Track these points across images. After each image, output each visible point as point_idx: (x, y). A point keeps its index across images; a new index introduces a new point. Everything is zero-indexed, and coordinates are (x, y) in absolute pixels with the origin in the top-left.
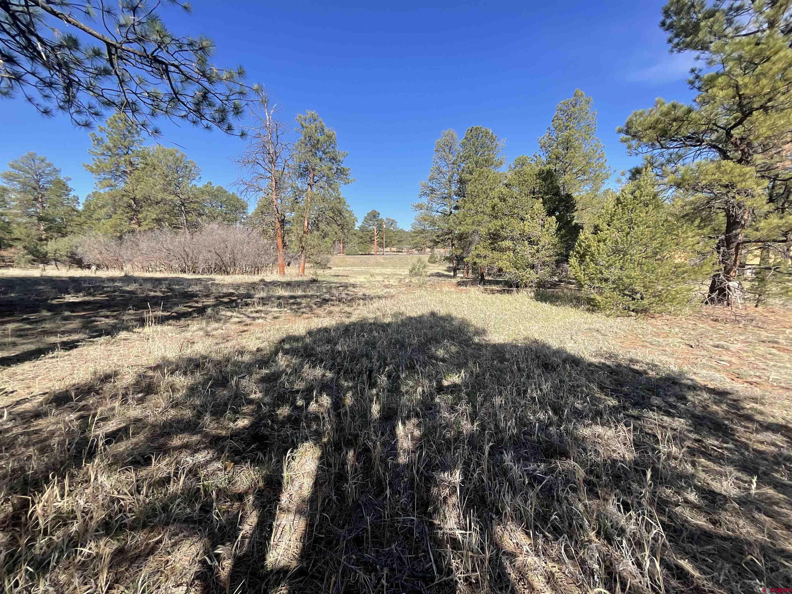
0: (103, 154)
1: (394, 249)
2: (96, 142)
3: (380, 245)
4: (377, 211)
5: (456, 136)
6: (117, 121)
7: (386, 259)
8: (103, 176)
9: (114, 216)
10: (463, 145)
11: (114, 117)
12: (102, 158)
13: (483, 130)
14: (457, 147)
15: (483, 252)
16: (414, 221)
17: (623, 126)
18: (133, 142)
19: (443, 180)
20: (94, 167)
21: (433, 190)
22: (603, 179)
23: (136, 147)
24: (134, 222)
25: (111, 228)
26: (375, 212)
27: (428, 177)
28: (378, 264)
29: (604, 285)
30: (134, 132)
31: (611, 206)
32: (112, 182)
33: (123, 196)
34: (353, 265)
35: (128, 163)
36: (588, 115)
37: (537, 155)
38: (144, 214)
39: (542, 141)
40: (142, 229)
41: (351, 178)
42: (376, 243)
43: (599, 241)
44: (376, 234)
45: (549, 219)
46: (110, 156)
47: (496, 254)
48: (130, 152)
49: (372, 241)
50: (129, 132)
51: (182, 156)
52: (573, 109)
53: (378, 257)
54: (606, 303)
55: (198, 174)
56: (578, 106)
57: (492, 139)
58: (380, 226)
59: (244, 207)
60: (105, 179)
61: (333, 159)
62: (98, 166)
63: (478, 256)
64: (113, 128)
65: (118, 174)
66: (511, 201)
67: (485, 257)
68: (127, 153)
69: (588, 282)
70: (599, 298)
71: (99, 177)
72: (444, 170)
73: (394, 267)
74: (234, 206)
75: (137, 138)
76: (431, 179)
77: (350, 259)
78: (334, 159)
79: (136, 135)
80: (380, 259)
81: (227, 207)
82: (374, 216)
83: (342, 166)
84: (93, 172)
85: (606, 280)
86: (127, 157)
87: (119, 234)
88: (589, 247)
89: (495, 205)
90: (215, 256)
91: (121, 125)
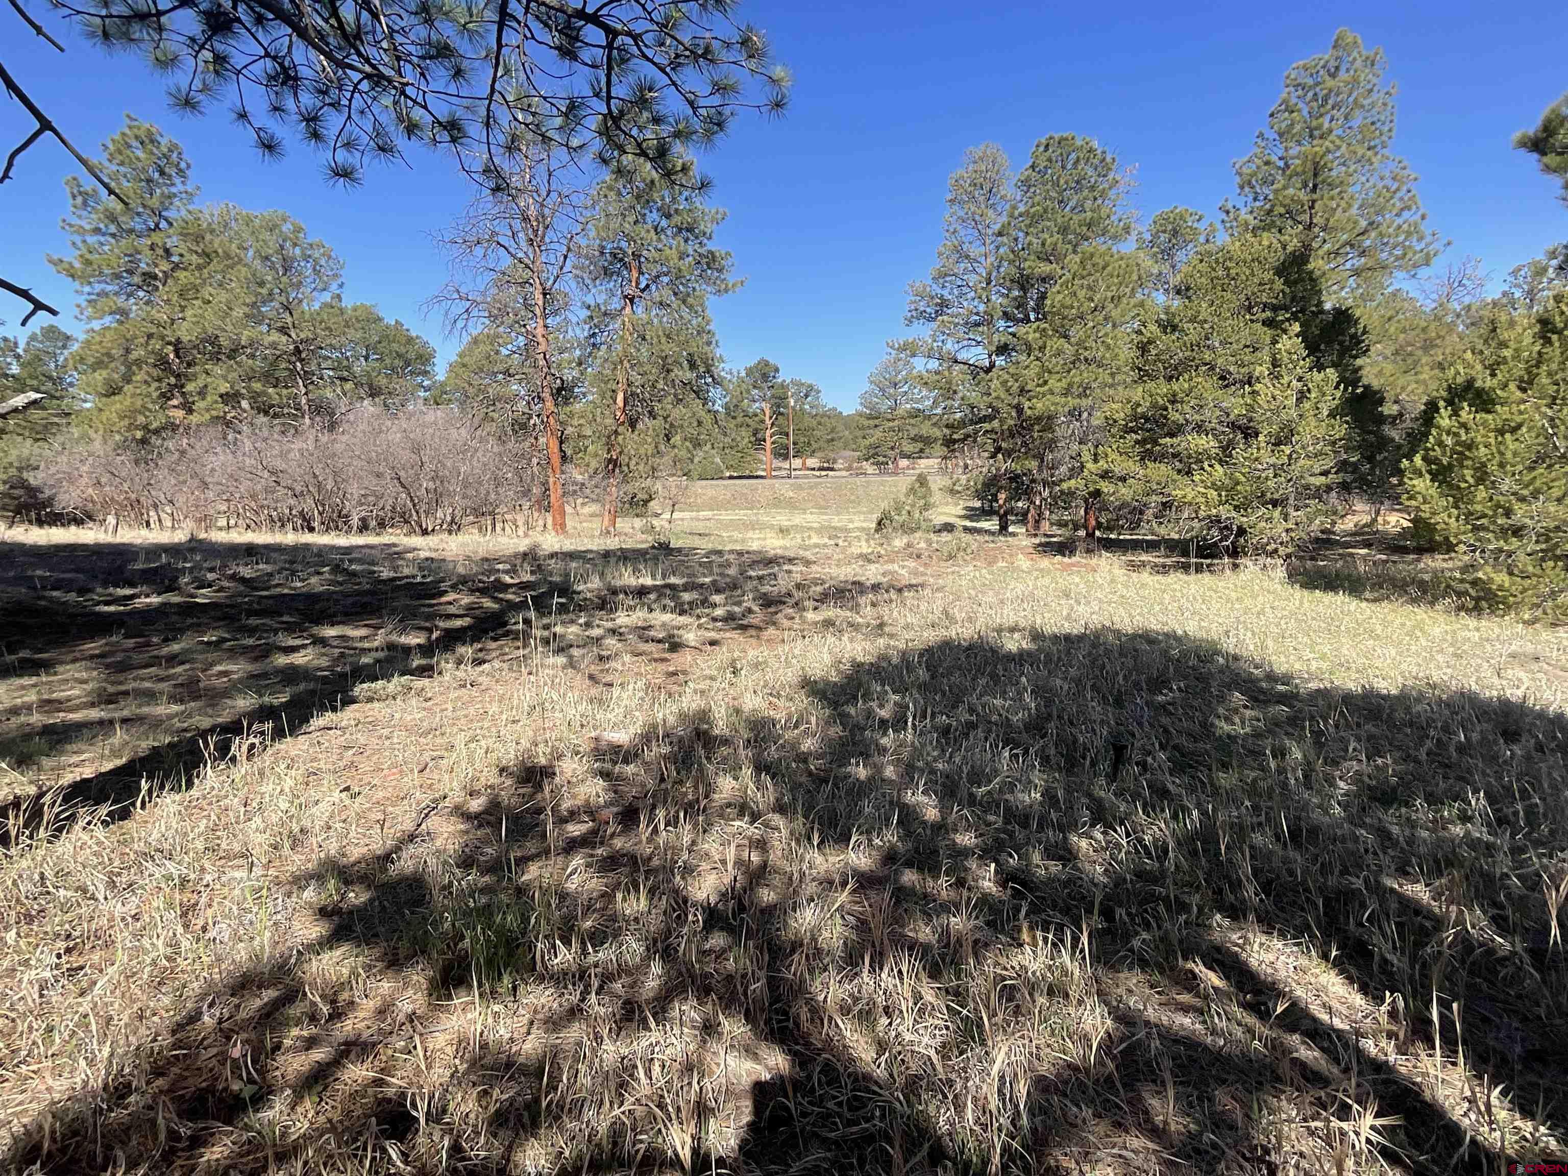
0: (97, 231)
1: (812, 462)
2: (79, 200)
3: (782, 453)
4: (772, 361)
5: (1003, 159)
6: (130, 146)
7: (800, 488)
8: (98, 288)
9: (128, 388)
10: (1026, 184)
11: (124, 134)
12: (92, 240)
13: (1079, 143)
14: (1009, 190)
15: (1120, 466)
16: (867, 387)
17: (1532, 128)
18: (171, 196)
19: (972, 279)
20: (77, 265)
21: (943, 305)
22: (1415, 266)
23: (177, 212)
24: (175, 402)
25: (122, 418)
26: (767, 364)
27: (932, 271)
28: (778, 503)
29: (1515, 542)
30: (172, 172)
31: (1527, 339)
32: (120, 301)
33: (150, 336)
34: (715, 505)
35: (160, 252)
36: (1374, 96)
37: (1229, 206)
38: (200, 382)
39: (1245, 170)
40: (194, 419)
41: (731, 278)
42: (768, 445)
43: (1501, 432)
44: (768, 422)
45: (1317, 376)
46: (113, 235)
47: (1160, 471)
48: (163, 224)
49: (759, 442)
50: (162, 173)
51: (298, 230)
52: (1330, 83)
53: (777, 483)
54: (1525, 590)
55: (336, 276)
56: (1343, 75)
57: (1104, 168)
58: (779, 402)
59: (425, 358)
60: (103, 294)
61: (688, 230)
62: (88, 263)
63: (1105, 475)
64: (122, 164)
65: (137, 279)
66: (1193, 333)
67: (1123, 479)
68: (157, 225)
69: (1470, 538)
70: (1501, 578)
71: (87, 289)
72: (975, 250)
73: (823, 508)
74: (399, 355)
75: (181, 188)
76: (941, 276)
77: (705, 489)
78: (690, 230)
79: (178, 181)
80: (784, 488)
81: (381, 360)
82: (765, 377)
83: (710, 246)
84: (72, 276)
85: (1517, 531)
86: (156, 238)
87: (139, 434)
88: (1470, 446)
89: (1150, 342)
90: (393, 488)
91: (140, 154)
